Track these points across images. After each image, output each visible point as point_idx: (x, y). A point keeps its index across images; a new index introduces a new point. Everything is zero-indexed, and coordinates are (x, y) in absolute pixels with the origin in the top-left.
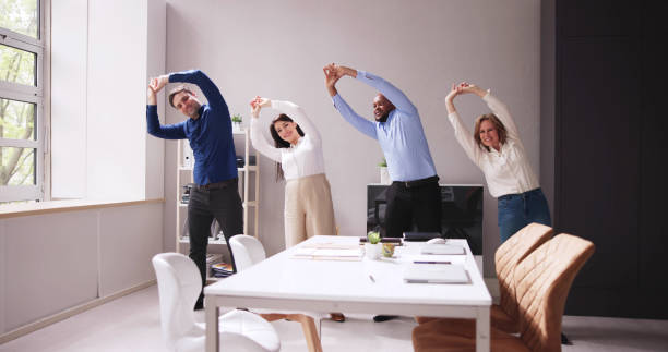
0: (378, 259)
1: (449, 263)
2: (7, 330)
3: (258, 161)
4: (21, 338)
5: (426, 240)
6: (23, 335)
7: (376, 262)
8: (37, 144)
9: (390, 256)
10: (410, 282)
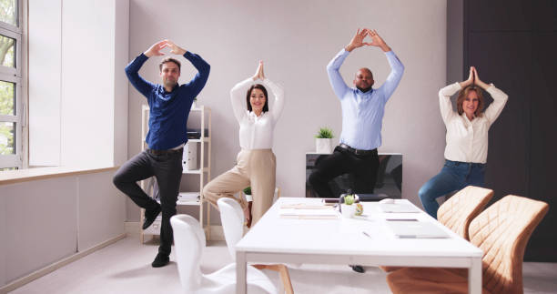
0: (352, 217)
1: (415, 220)
2: (7, 284)
3: (210, 134)
4: (18, 290)
5: (378, 200)
6: (19, 287)
7: (352, 220)
8: (16, 119)
9: (359, 215)
10: (401, 237)
